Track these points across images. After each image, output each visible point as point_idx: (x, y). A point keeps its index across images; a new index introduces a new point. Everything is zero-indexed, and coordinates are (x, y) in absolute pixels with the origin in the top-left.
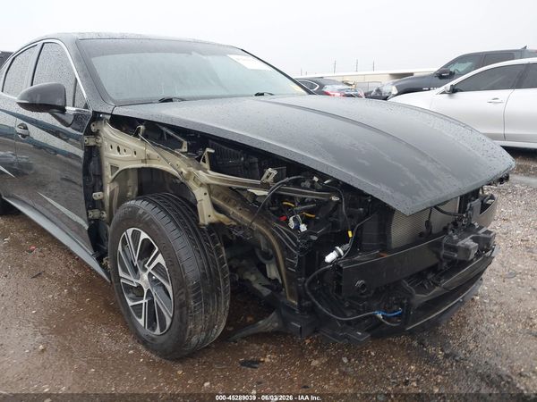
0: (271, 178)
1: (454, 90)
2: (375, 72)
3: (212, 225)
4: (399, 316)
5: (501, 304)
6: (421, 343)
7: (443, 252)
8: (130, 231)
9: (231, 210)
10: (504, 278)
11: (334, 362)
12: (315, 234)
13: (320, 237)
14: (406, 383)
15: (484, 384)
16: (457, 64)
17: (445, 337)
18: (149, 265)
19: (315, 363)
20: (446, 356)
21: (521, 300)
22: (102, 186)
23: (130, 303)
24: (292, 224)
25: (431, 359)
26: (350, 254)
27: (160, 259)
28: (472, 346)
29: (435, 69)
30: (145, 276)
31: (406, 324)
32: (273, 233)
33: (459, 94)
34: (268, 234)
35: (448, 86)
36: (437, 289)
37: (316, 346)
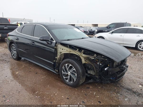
0: (96, 56)
1: (112, 33)
2: (88, 24)
3: (84, 63)
4: (115, 79)
5: (128, 78)
6: (116, 84)
7: (121, 68)
8: (67, 64)
9: (87, 61)
10: (128, 74)
11: (102, 87)
12: (103, 65)
13: (104, 66)
14: (115, 90)
15: (128, 90)
16: (111, 25)
17: (120, 83)
18: (71, 70)
19: (99, 88)
20: (121, 86)
21: (131, 77)
22: (57, 56)
23: (64, 78)
24: (98, 63)
25: (118, 87)
26: (109, 68)
27: (74, 69)
28: (124, 85)
29: (106, 26)
30: (69, 72)
31: (116, 80)
32: (94, 65)
33: (113, 34)
34: (93, 65)
35: (111, 32)
36: (120, 74)
37: (98, 85)
